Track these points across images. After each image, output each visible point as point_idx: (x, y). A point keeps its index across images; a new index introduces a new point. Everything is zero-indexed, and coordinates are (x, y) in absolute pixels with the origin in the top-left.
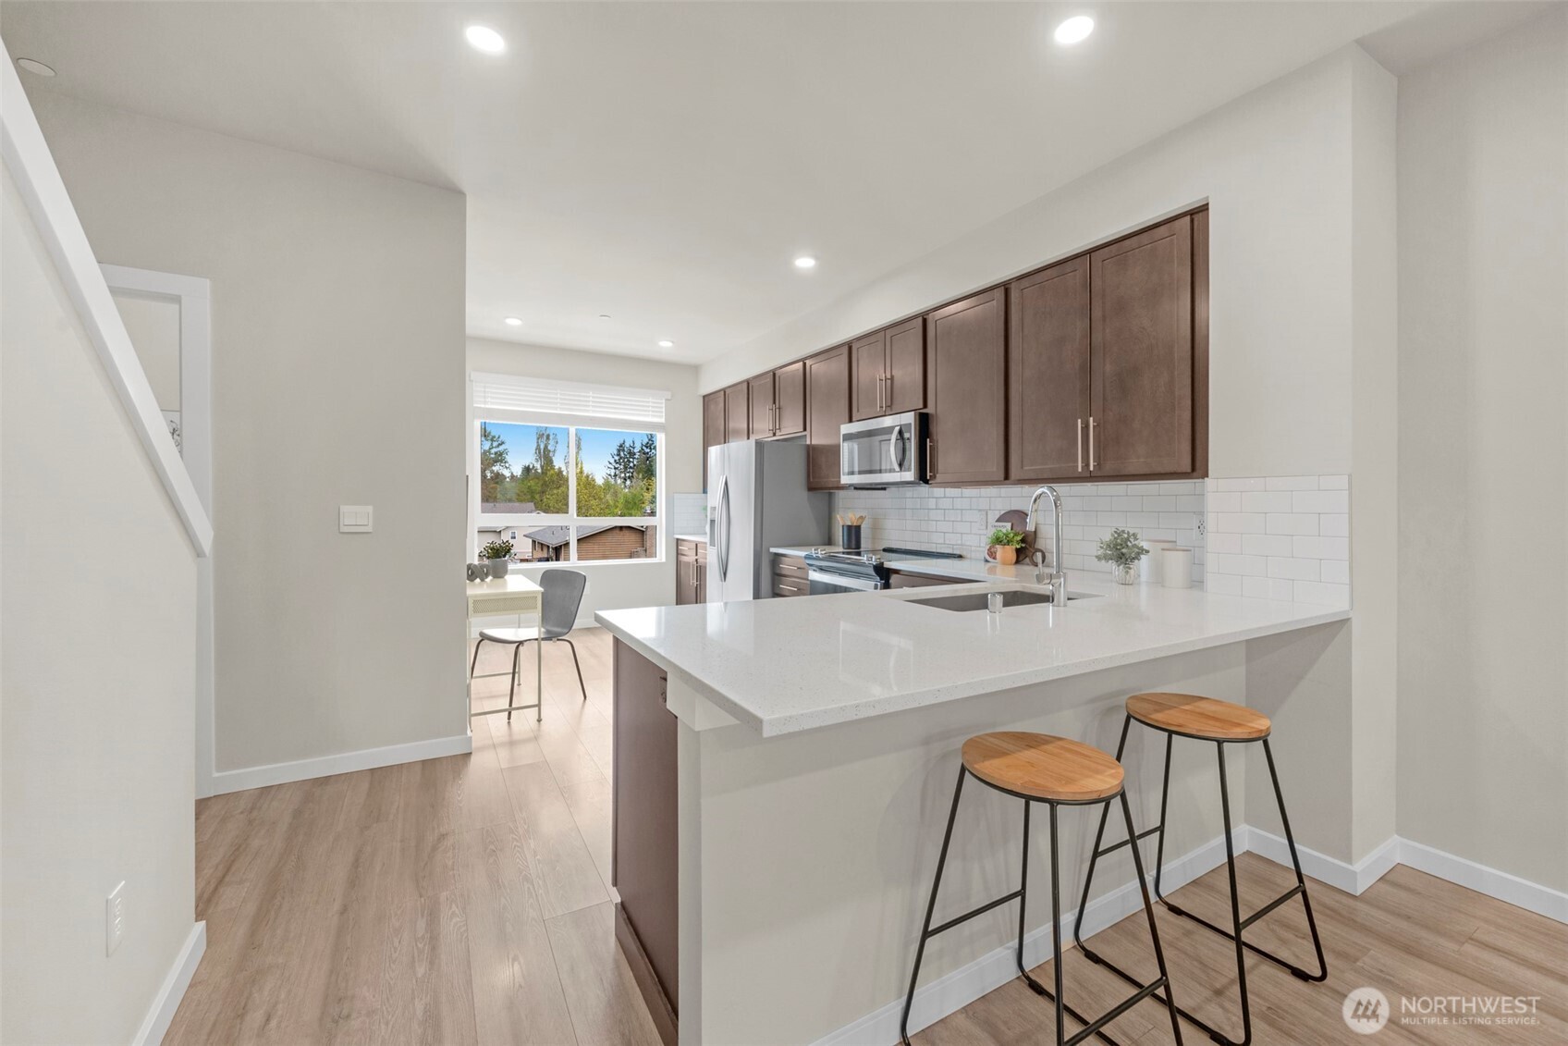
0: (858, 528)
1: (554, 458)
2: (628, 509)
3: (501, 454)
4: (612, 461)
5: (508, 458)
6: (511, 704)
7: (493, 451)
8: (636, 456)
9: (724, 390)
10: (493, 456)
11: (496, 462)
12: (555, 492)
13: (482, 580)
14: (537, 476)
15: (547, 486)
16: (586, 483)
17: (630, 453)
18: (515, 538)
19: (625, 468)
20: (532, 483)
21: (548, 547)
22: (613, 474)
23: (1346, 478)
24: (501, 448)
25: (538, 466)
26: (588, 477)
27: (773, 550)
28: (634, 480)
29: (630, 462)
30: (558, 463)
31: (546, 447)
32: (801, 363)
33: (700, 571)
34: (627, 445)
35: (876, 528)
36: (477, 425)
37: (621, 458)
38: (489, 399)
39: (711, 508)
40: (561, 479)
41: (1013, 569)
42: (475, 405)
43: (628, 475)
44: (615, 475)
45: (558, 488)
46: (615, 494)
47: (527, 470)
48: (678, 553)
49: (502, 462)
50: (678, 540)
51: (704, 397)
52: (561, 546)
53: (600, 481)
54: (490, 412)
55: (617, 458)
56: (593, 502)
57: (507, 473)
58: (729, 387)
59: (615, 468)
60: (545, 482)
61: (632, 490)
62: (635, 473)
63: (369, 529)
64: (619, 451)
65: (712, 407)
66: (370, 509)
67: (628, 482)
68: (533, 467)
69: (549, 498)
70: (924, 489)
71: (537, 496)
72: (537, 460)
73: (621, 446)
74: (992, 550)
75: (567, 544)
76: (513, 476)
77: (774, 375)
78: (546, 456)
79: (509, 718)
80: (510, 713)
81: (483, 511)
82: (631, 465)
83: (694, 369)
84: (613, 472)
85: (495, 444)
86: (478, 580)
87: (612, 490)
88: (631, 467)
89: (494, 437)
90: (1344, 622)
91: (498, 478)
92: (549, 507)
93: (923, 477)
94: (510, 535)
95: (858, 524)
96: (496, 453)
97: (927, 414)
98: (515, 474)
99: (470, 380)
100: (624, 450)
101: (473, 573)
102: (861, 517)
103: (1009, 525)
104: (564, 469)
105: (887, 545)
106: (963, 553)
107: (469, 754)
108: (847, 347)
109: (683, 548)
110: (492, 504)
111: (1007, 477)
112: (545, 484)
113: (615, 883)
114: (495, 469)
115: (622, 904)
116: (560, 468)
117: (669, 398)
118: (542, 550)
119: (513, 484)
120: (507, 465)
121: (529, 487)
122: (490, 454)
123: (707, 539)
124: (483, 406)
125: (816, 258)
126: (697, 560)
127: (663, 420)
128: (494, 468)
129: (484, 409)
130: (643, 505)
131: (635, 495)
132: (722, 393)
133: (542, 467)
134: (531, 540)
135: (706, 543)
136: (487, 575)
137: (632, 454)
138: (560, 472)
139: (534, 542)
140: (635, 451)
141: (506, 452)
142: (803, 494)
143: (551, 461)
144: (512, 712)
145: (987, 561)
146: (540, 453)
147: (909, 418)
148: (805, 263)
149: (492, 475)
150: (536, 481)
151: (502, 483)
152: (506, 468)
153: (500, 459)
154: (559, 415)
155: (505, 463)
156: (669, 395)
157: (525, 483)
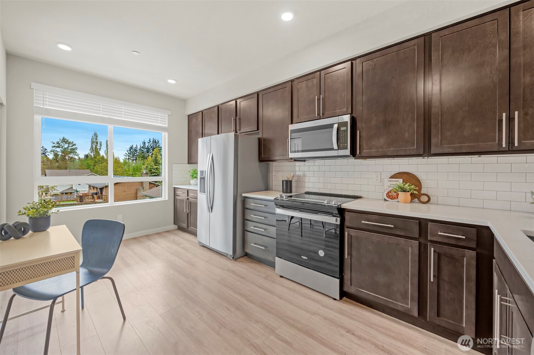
1: (100, 152)
2: (134, 172)
3: (73, 149)
4: (127, 153)
5: (77, 151)
7: (69, 148)
8: (138, 152)
9: (202, 112)
10: (69, 150)
11: (71, 153)
12: (100, 165)
14: (92, 159)
15: (97, 163)
16: (116, 161)
17: (135, 150)
19: (133, 156)
20: (89, 161)
21: (97, 188)
22: (127, 158)
24: (74, 147)
25: (92, 154)
26: (116, 159)
27: (244, 195)
28: (137, 161)
29: (135, 153)
30: (102, 153)
31: (96, 146)
32: (256, 94)
33: (192, 206)
34: (134, 147)
37: (131, 152)
38: (47, 103)
39: (201, 171)
40: (104, 161)
42: (35, 105)
43: (134, 158)
44: (129, 159)
45: (102, 164)
46: (129, 166)
47: (87, 156)
48: (175, 195)
50: (175, 188)
51: (189, 116)
52: (103, 188)
53: (122, 161)
54: (48, 111)
55: (129, 152)
56: (119, 169)
57: (77, 157)
58: (206, 110)
59: (129, 156)
60: (96, 161)
61: (137, 165)
62: (137, 158)
64: (130, 149)
65: (194, 120)
67: (134, 161)
69: (97, 168)
70: (352, 160)
71: (92, 167)
72: (91, 152)
73: (131, 147)
74: (390, 194)
75: (107, 187)
78: (96, 150)
82: (136, 155)
83: (184, 101)
84: (127, 157)
85: (70, 145)
87: (127, 165)
88: (136, 156)
89: (70, 142)
92: (97, 171)
93: (353, 153)
95: (291, 180)
96: (71, 149)
98: (81, 158)
100: (132, 149)
103: (401, 180)
104: (105, 156)
105: (307, 190)
106: (362, 195)
108: (290, 83)
109: (178, 192)
110: (69, 170)
111: (426, 152)
112: (96, 162)
114: (71, 155)
116: (103, 156)
117: (170, 114)
118: (94, 189)
119: (80, 162)
121: (88, 163)
122: (68, 149)
123: (198, 188)
124: (42, 107)
126: (188, 199)
127: (167, 126)
128: (69, 155)
130: (141, 171)
131: (138, 166)
132: (201, 113)
133: (94, 155)
135: (197, 190)
137: (136, 150)
138: (103, 157)
139: (90, 186)
140: (137, 149)
141: (76, 148)
142: (256, 164)
143: (99, 153)
145: (385, 200)
146: (93, 149)
147: (347, 118)
149: (68, 157)
150: (91, 160)
151: (74, 161)
152: (76, 155)
153: (73, 151)
154: (101, 117)
155: (76, 153)
156: (170, 113)
157: (86, 161)
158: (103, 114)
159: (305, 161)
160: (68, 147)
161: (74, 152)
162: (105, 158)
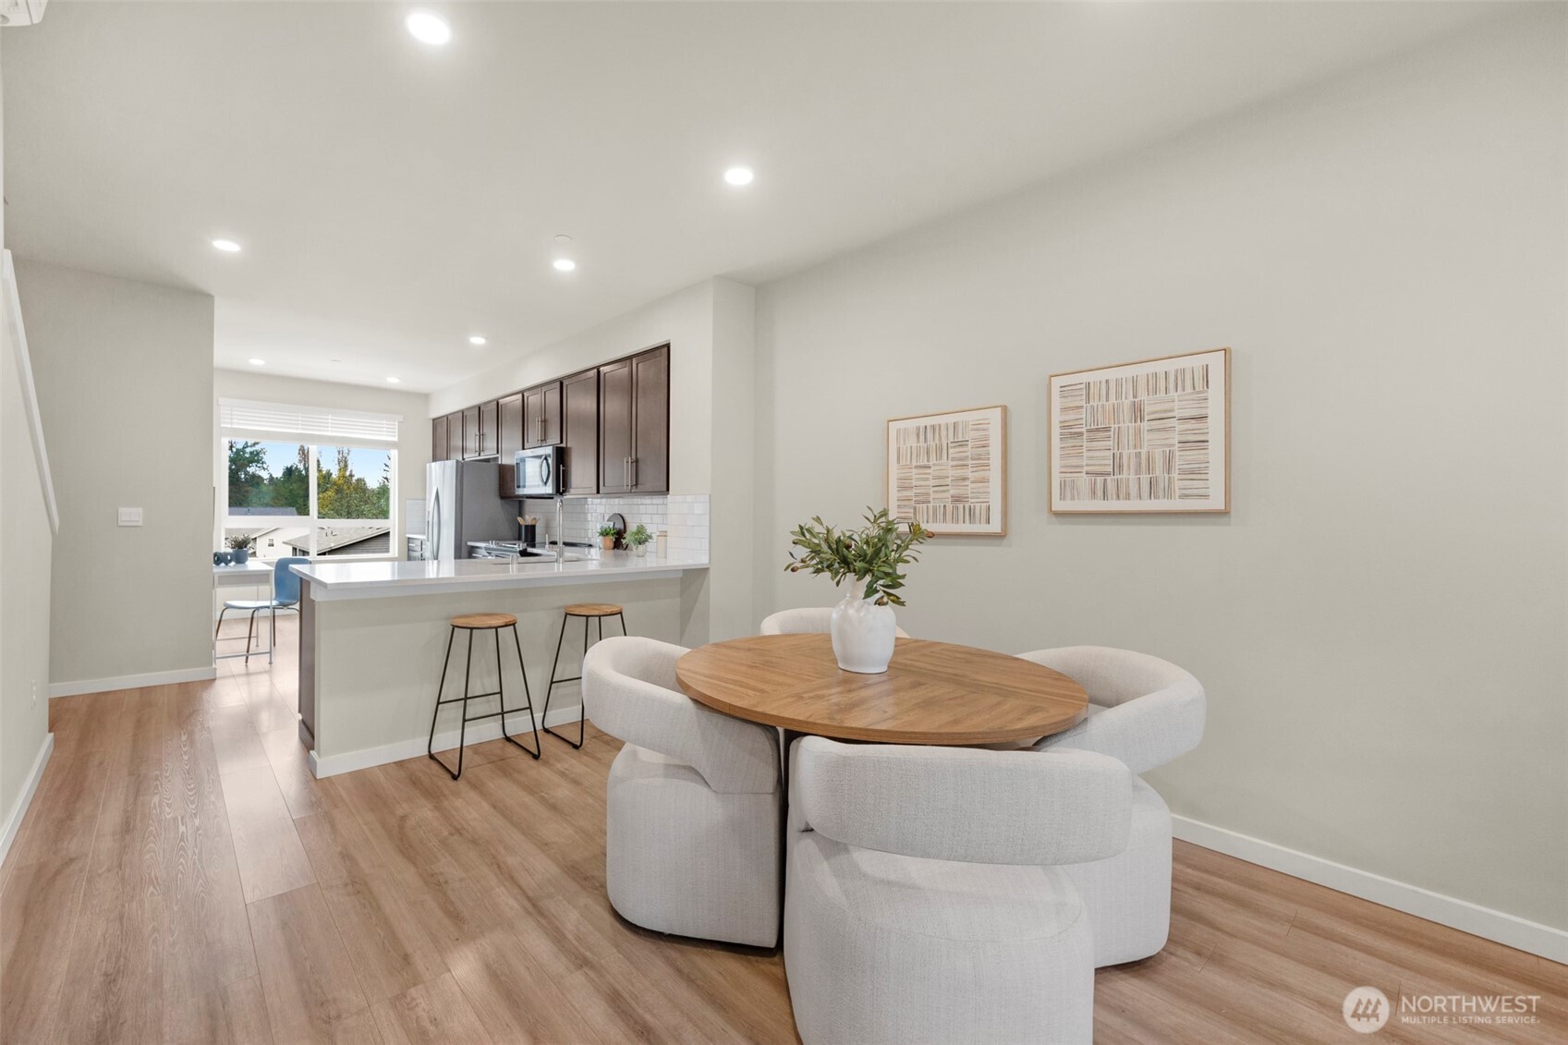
0: (533, 527)
3: (258, 454)
5: (265, 458)
6: (248, 652)
7: (248, 450)
9: (447, 416)
10: (247, 455)
11: (250, 462)
13: (227, 564)
18: (273, 545)
23: (708, 497)
26: (358, 480)
27: (469, 542)
32: (520, 396)
35: (548, 528)
36: (225, 442)
38: (235, 421)
39: (428, 510)
41: (612, 552)
42: (222, 425)
47: (288, 471)
49: (258, 462)
50: (409, 538)
51: (433, 420)
54: (237, 432)
57: (265, 475)
58: (451, 414)
63: (140, 524)
65: (439, 428)
66: (140, 510)
68: (296, 468)
70: (560, 498)
72: (300, 461)
74: (604, 539)
76: (271, 478)
77: (498, 403)
79: (246, 662)
80: (247, 658)
81: (230, 514)
83: (425, 397)
86: (223, 564)
90: (707, 569)
91: (256, 480)
92: (298, 508)
93: (558, 491)
94: (267, 542)
95: (533, 523)
96: (251, 453)
97: (562, 448)
98: (275, 476)
99: (218, 405)
101: (219, 559)
102: (535, 519)
103: (612, 523)
107: (215, 680)
108: (558, 384)
109: (412, 545)
111: (598, 492)
113: (300, 711)
114: (251, 470)
115: (303, 720)
117: (401, 420)
119: (271, 487)
120: (265, 466)
121: (291, 491)
122: (244, 453)
124: (229, 426)
125: (486, 338)
127: (396, 439)
128: (248, 469)
129: (231, 428)
132: (445, 418)
134: (291, 548)
136: (230, 561)
139: (295, 549)
141: (263, 450)
142: (498, 501)
144: (250, 657)
147: (549, 450)
148: (478, 341)
149: (246, 475)
150: (299, 484)
151: (258, 484)
152: (264, 469)
153: (256, 458)
154: (300, 434)
155: (263, 463)
156: (401, 418)
157: (286, 485)
158: (303, 429)
159: (552, 498)
160: (244, 448)
161: (258, 461)
162: (334, 476)
